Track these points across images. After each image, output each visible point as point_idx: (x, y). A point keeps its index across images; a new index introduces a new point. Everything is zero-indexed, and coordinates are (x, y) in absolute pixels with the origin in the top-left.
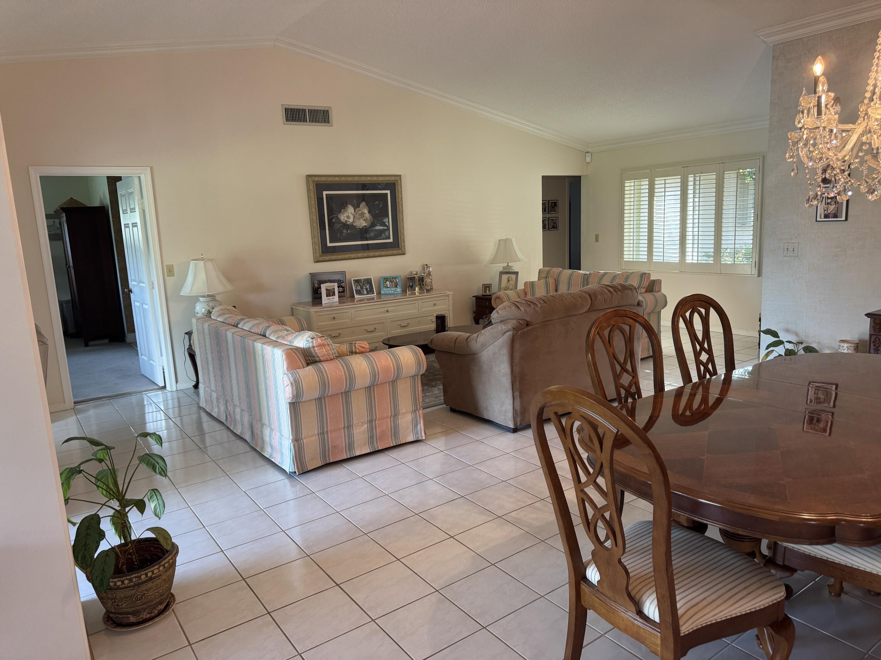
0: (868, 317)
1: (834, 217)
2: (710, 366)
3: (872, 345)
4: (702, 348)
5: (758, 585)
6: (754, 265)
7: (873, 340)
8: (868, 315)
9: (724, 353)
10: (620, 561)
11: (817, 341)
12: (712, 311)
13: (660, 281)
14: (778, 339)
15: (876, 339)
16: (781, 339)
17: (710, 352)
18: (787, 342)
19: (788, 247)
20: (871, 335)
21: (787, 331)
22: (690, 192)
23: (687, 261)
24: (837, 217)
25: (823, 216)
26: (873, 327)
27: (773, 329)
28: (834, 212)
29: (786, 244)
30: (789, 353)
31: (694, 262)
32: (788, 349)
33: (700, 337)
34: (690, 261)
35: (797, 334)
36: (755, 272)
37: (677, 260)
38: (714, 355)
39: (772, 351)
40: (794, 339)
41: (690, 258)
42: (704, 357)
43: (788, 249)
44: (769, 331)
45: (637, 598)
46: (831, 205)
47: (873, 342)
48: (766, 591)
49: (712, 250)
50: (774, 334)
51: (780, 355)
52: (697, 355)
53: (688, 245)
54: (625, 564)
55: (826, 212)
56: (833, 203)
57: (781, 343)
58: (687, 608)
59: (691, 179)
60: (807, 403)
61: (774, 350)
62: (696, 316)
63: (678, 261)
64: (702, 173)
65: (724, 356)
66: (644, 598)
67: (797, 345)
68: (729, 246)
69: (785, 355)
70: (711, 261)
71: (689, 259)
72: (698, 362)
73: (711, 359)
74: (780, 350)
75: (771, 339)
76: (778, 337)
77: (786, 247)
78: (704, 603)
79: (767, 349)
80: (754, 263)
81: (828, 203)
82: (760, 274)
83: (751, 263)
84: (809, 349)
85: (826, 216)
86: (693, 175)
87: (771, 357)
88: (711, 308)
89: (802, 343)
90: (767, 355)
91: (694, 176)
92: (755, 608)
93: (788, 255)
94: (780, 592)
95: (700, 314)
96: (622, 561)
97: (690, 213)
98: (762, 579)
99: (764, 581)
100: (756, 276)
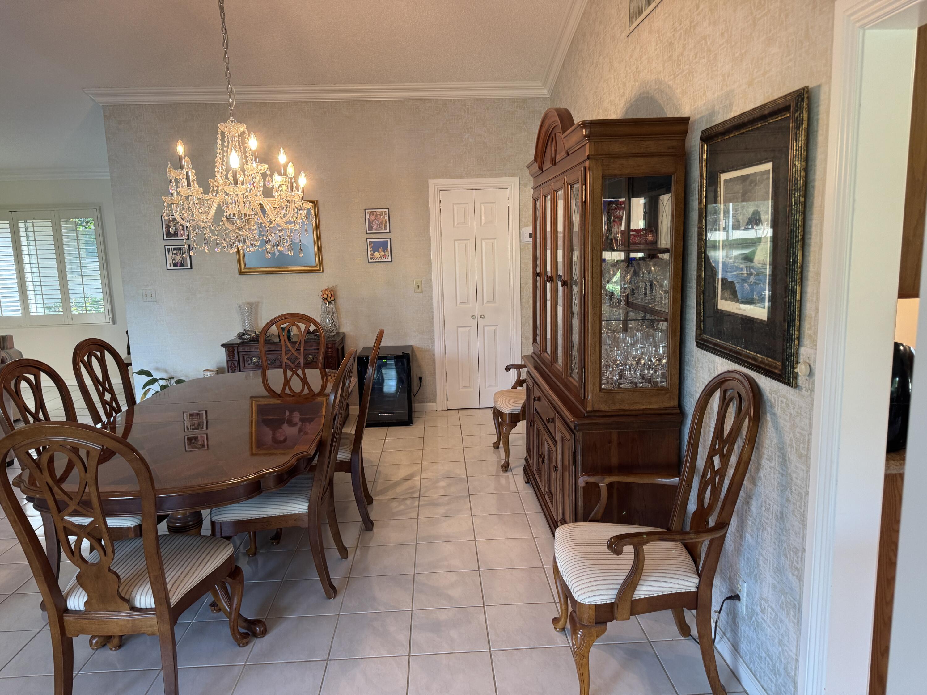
0: (224, 347)
1: (181, 266)
2: (114, 404)
3: (230, 369)
4: (105, 389)
5: (215, 548)
6: (108, 313)
7: (229, 365)
8: (223, 345)
9: (123, 390)
10: (109, 570)
11: (184, 374)
12: (107, 354)
13: (11, 337)
14: (152, 378)
15: (231, 364)
16: (154, 377)
17: (111, 391)
18: (160, 379)
19: (146, 293)
20: (228, 362)
21: (158, 369)
22: (23, 239)
23: (32, 314)
24: (184, 266)
25: (172, 265)
26: (228, 355)
27: (146, 369)
28: (180, 261)
29: (144, 291)
30: (163, 387)
31: (39, 314)
32: (162, 385)
33: (101, 379)
34: (36, 314)
35: (166, 371)
36: (109, 320)
37: (19, 313)
38: (116, 394)
39: (149, 389)
40: (165, 376)
41: (34, 310)
42: (108, 397)
43: (146, 295)
44: (142, 372)
45: (127, 597)
46: (177, 255)
47: (230, 367)
48: (222, 551)
49: (60, 301)
50: (148, 374)
51: (157, 392)
52: (101, 396)
53: (29, 296)
54: (115, 570)
55: (174, 261)
56: (178, 254)
57: (154, 381)
58: (172, 583)
59: (21, 224)
60: (185, 431)
61: (150, 388)
62: (94, 359)
63: (21, 315)
64: (34, 219)
65: (123, 393)
66: (133, 594)
67: (169, 380)
68: (78, 296)
69: (161, 390)
70: (60, 311)
71: (33, 312)
72: (104, 403)
73: (114, 398)
74: (156, 387)
75: (146, 379)
76: (152, 376)
77: (144, 293)
78: (183, 576)
79: (144, 388)
80: (107, 311)
81: (175, 254)
82: (114, 323)
83: (104, 311)
84: (179, 382)
85: (175, 265)
86: (23, 221)
87: (149, 395)
88: (105, 351)
89: (173, 378)
90: (145, 394)
91: (25, 222)
92: (217, 566)
93: (147, 300)
94: (231, 548)
95: (96, 357)
96: (112, 568)
97: (26, 261)
98: (216, 544)
99: (218, 545)
100: (111, 324)
